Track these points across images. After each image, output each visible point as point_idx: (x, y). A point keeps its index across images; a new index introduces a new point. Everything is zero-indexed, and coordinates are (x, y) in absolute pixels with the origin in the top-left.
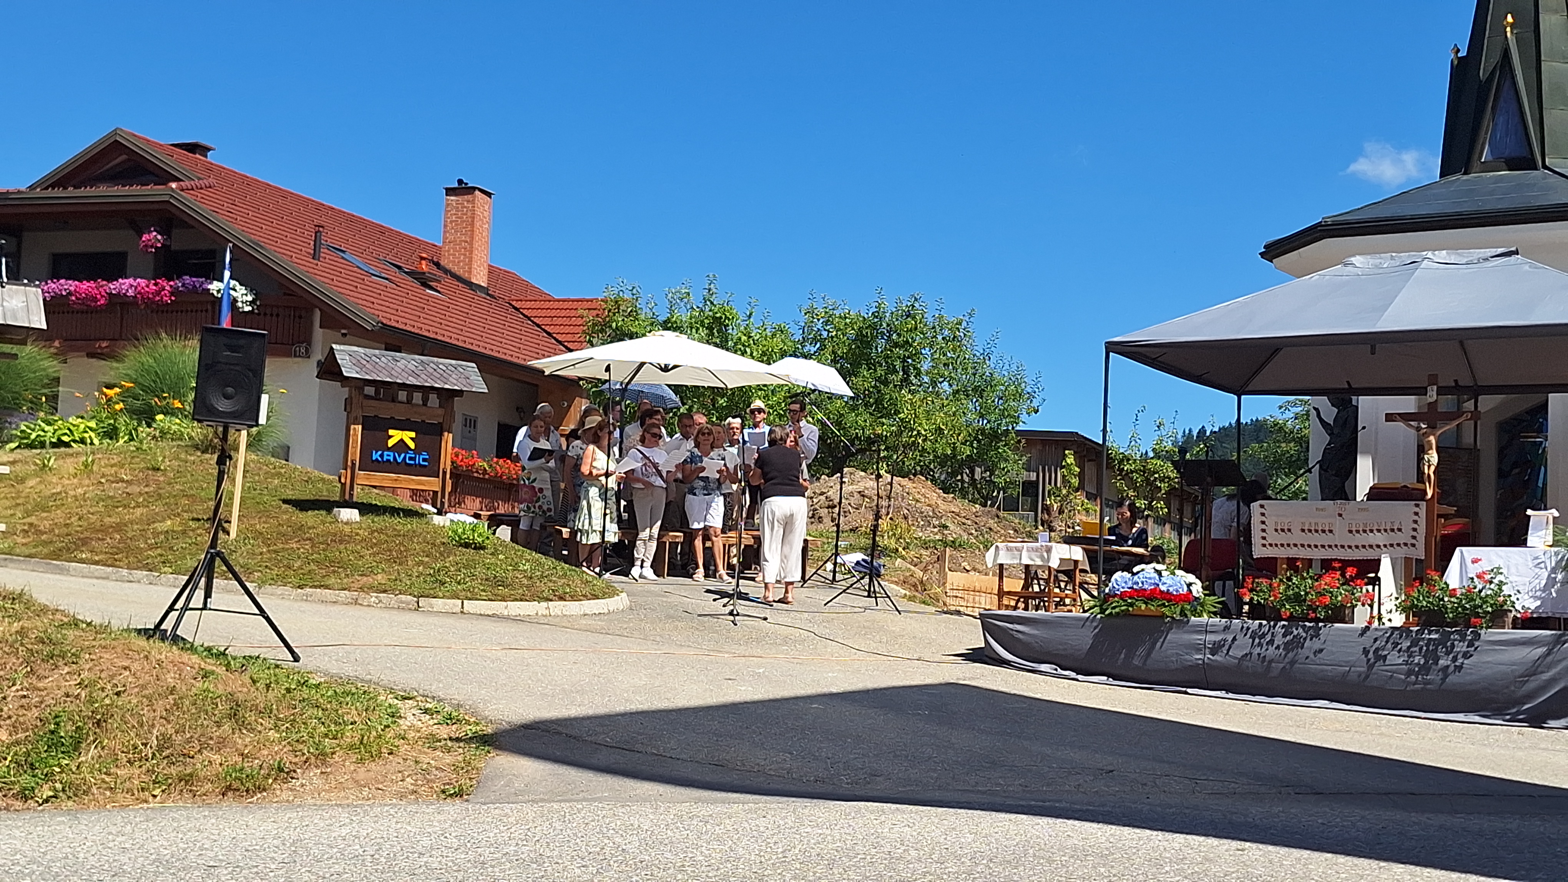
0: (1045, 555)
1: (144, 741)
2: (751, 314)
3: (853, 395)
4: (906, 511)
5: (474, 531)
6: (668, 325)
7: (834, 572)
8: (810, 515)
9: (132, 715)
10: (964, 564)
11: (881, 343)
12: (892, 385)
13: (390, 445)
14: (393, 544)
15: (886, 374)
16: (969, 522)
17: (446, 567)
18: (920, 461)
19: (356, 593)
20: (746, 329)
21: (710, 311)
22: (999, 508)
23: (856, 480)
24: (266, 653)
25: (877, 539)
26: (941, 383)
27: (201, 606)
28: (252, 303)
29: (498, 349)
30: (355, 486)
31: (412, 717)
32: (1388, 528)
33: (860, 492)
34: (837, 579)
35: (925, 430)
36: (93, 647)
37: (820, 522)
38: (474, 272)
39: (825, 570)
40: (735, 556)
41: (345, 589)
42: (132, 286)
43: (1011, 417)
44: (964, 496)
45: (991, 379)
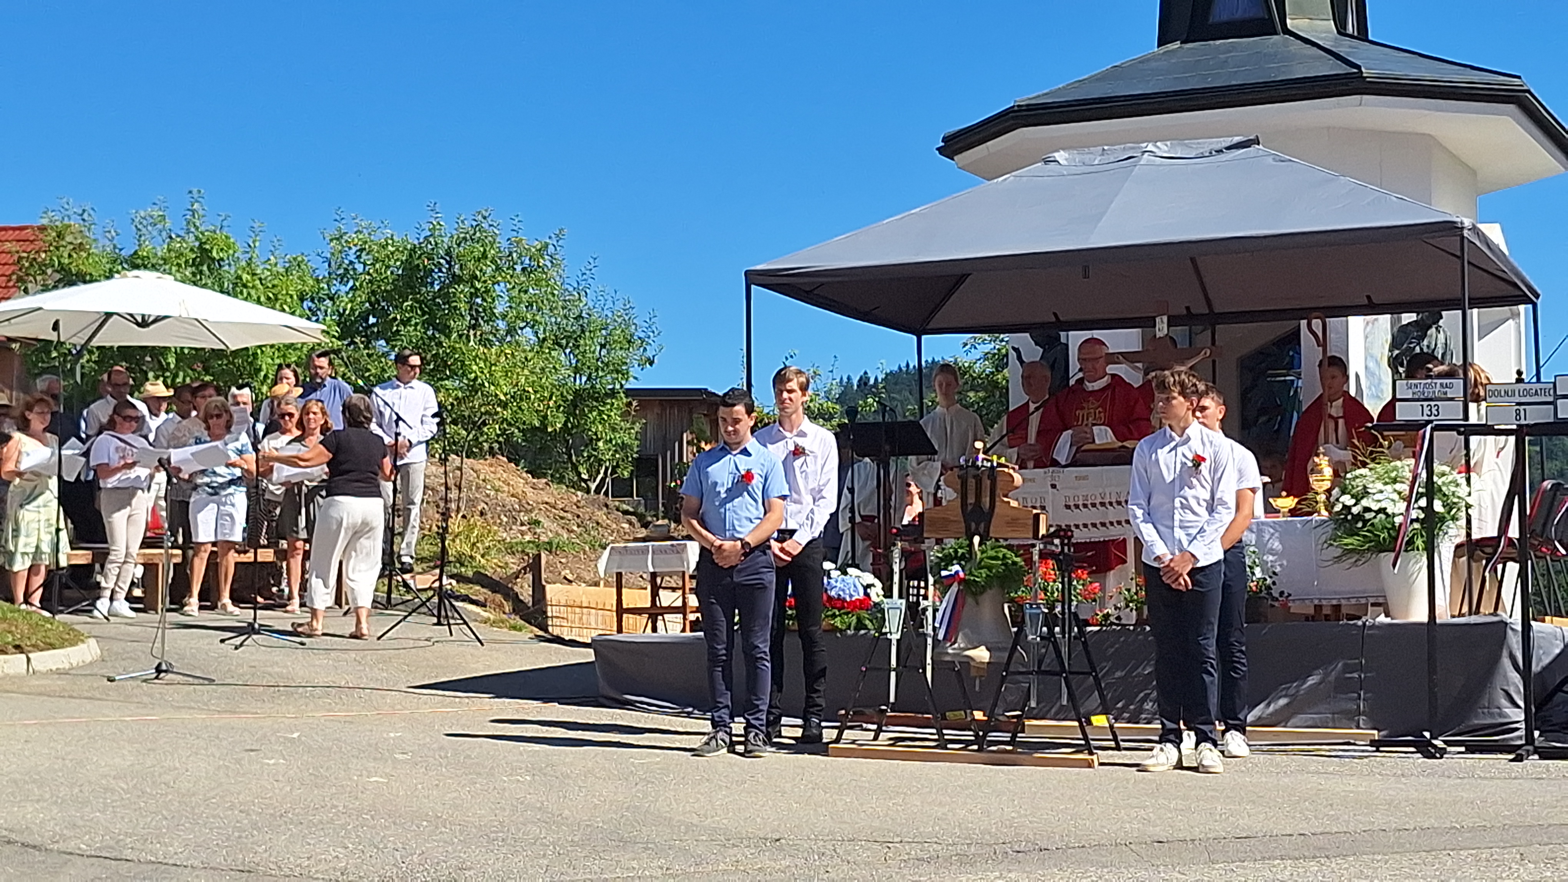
2: (255, 242)
4: (483, 505)
6: (137, 262)
10: (567, 573)
11: (439, 277)
16: (569, 515)
18: (500, 437)
20: (247, 263)
21: (196, 240)
22: (607, 494)
26: (522, 329)
32: (1114, 500)
35: (505, 394)
43: (618, 372)
44: (561, 481)
45: (589, 322)
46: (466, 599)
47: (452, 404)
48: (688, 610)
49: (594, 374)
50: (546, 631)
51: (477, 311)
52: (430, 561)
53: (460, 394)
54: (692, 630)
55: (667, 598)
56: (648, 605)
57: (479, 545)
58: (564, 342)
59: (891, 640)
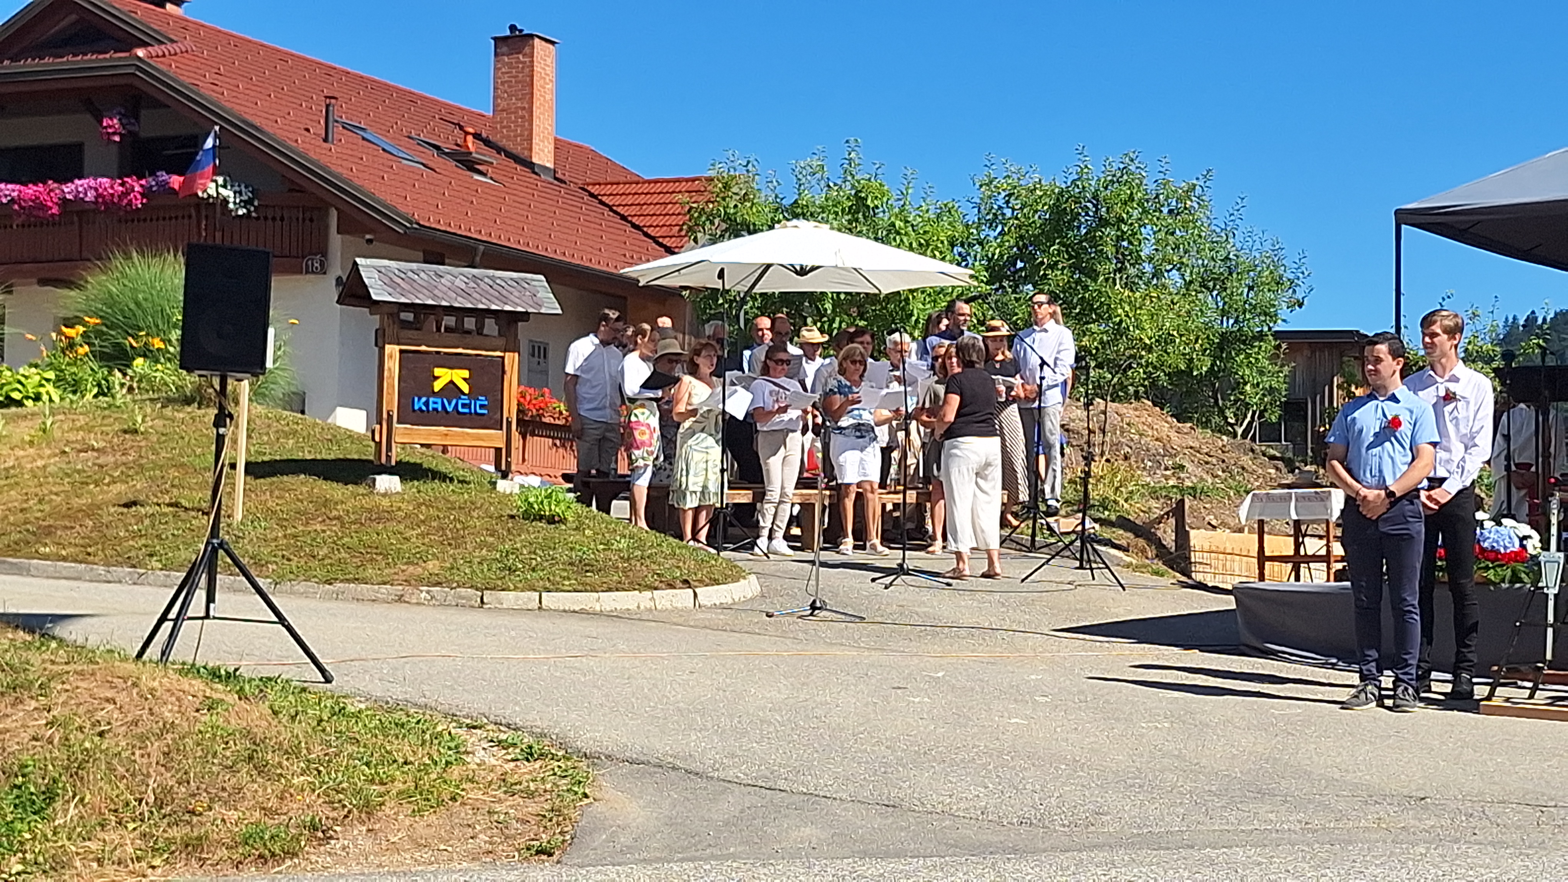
1: (138, 796)
2: (907, 193)
4: (1127, 449)
5: (551, 499)
6: (797, 211)
9: (120, 760)
10: (1211, 518)
11: (1086, 220)
12: (1101, 279)
13: (436, 389)
14: (446, 521)
16: (1214, 461)
17: (517, 549)
18: (1144, 381)
19: (400, 588)
20: (901, 211)
21: (852, 188)
22: (1253, 439)
24: (288, 672)
26: (1168, 272)
27: (202, 614)
28: (246, 203)
29: (573, 252)
30: (393, 445)
31: (483, 752)
34: (1037, 545)
35: (1150, 338)
36: (68, 673)
38: (535, 148)
41: (385, 583)
42: (91, 188)
43: (1266, 314)
44: (1205, 425)
45: (1237, 264)
46: (1109, 543)
47: (1097, 348)
48: (1332, 559)
49: (1241, 317)
50: (1190, 577)
51: (1123, 254)
52: (1074, 504)
53: (1105, 338)
54: (1336, 580)
55: (1313, 546)
56: (1292, 553)
57: (1122, 489)
58: (1211, 284)
59: (1547, 595)
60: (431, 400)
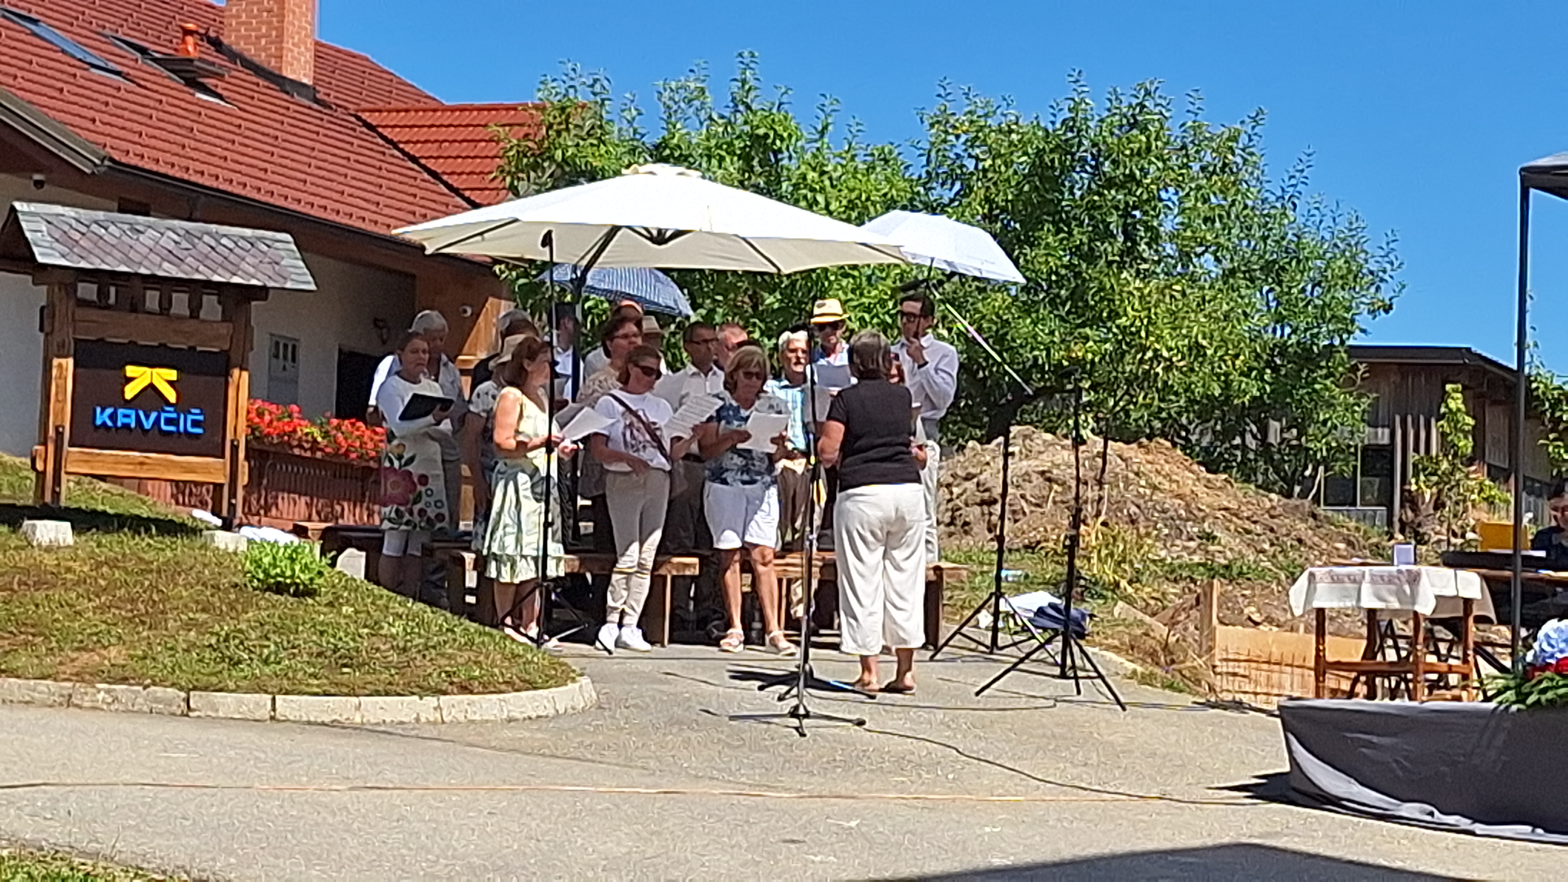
0: (1407, 588)
2: (825, 128)
3: (1023, 281)
4: (1134, 509)
5: (292, 560)
7: (995, 630)
8: (947, 520)
10: (1251, 610)
11: (1081, 178)
12: (1102, 262)
13: (129, 396)
14: (138, 588)
15: (1091, 240)
16: (1259, 529)
17: (241, 631)
18: (1161, 410)
19: (69, 684)
20: (815, 156)
21: (746, 123)
22: (1316, 500)
23: (1036, 449)
25: (1078, 563)
26: (1198, 256)
29: (337, 206)
30: (64, 477)
33: (1043, 473)
34: (1000, 643)
35: (1170, 349)
37: (966, 533)
38: (289, 57)
39: (977, 626)
40: (800, 601)
41: (46, 678)
43: (1337, 321)
44: (1247, 477)
45: (1297, 248)
47: (1093, 362)
48: (1422, 669)
51: (1134, 228)
53: (1105, 348)
57: (1126, 566)
60: (121, 411)
